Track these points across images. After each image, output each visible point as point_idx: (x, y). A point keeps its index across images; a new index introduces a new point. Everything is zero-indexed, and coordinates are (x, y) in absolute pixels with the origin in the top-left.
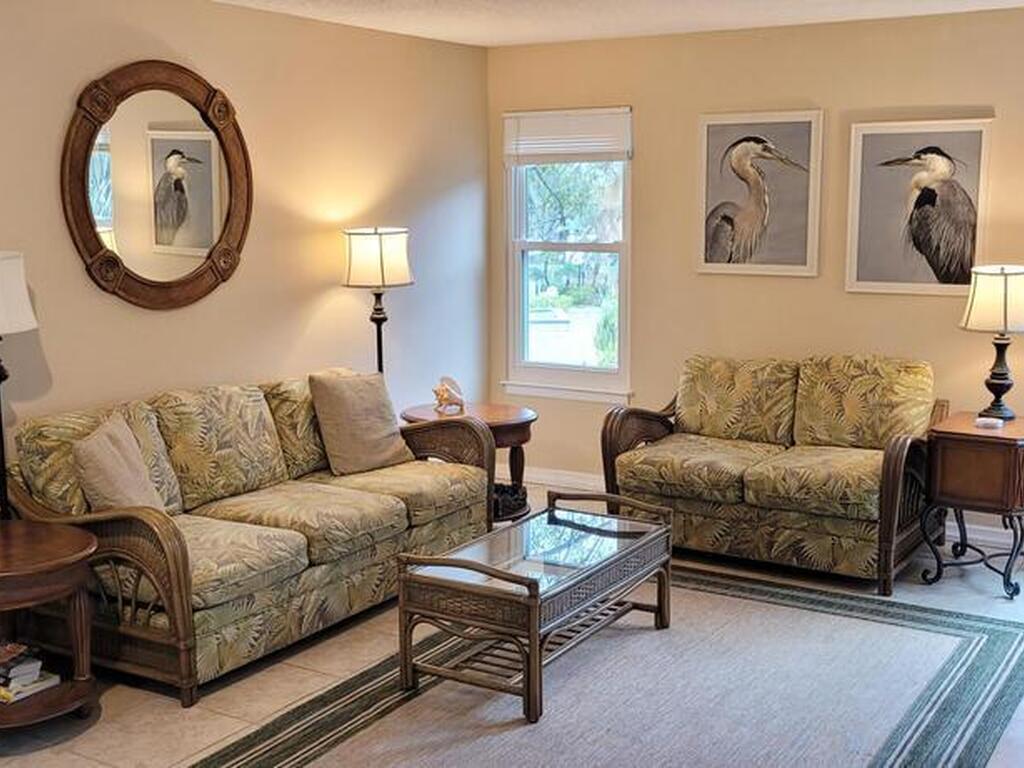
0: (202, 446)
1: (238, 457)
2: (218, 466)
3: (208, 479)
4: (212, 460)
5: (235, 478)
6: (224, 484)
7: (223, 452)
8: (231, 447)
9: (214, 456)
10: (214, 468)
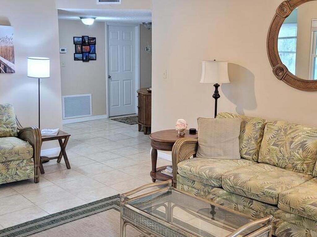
0: (268, 142)
1: (278, 152)
2: (269, 151)
3: (265, 154)
4: (268, 148)
5: (273, 159)
6: (269, 159)
7: (274, 147)
8: (278, 147)
9: (269, 147)
10: (268, 151)
